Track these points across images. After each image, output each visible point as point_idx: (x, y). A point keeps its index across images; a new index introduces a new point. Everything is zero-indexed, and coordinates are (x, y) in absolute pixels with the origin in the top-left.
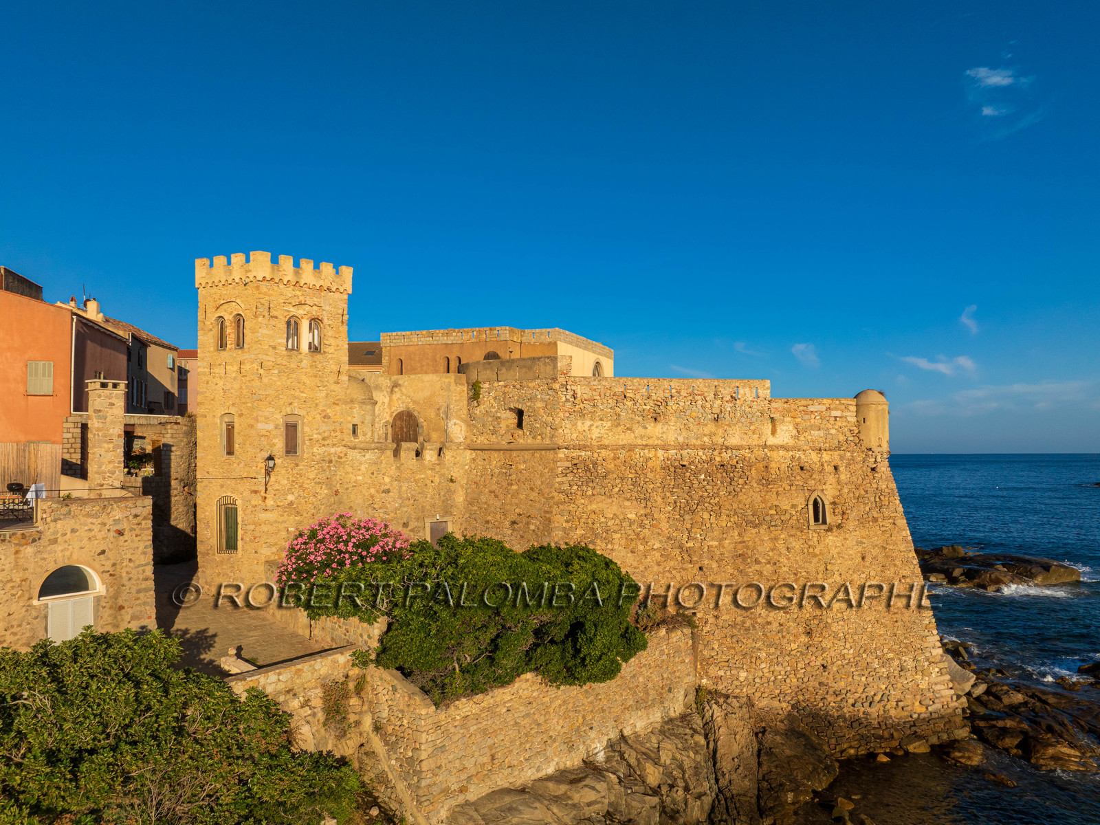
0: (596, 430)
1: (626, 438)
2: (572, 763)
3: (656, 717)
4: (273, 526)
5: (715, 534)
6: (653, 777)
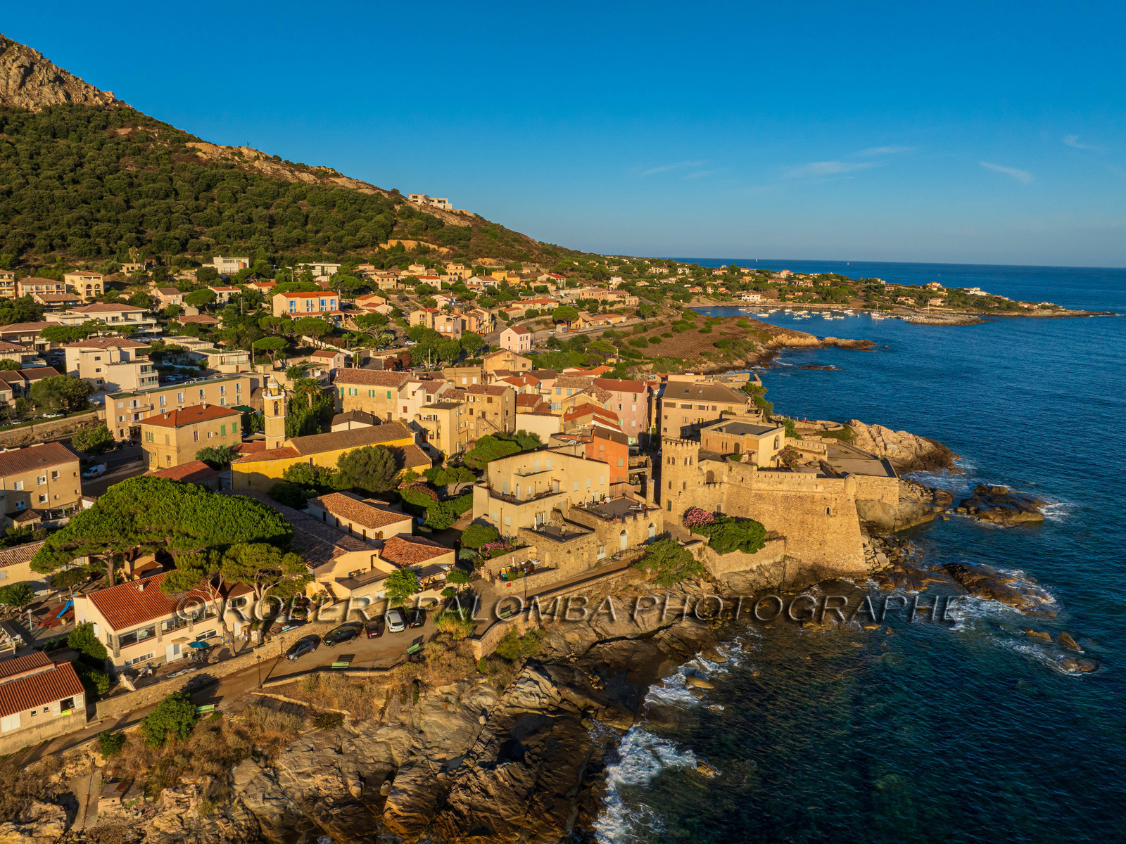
0: (763, 486)
1: (771, 488)
2: (748, 569)
3: (771, 561)
4: (679, 508)
5: (795, 516)
6: (767, 574)
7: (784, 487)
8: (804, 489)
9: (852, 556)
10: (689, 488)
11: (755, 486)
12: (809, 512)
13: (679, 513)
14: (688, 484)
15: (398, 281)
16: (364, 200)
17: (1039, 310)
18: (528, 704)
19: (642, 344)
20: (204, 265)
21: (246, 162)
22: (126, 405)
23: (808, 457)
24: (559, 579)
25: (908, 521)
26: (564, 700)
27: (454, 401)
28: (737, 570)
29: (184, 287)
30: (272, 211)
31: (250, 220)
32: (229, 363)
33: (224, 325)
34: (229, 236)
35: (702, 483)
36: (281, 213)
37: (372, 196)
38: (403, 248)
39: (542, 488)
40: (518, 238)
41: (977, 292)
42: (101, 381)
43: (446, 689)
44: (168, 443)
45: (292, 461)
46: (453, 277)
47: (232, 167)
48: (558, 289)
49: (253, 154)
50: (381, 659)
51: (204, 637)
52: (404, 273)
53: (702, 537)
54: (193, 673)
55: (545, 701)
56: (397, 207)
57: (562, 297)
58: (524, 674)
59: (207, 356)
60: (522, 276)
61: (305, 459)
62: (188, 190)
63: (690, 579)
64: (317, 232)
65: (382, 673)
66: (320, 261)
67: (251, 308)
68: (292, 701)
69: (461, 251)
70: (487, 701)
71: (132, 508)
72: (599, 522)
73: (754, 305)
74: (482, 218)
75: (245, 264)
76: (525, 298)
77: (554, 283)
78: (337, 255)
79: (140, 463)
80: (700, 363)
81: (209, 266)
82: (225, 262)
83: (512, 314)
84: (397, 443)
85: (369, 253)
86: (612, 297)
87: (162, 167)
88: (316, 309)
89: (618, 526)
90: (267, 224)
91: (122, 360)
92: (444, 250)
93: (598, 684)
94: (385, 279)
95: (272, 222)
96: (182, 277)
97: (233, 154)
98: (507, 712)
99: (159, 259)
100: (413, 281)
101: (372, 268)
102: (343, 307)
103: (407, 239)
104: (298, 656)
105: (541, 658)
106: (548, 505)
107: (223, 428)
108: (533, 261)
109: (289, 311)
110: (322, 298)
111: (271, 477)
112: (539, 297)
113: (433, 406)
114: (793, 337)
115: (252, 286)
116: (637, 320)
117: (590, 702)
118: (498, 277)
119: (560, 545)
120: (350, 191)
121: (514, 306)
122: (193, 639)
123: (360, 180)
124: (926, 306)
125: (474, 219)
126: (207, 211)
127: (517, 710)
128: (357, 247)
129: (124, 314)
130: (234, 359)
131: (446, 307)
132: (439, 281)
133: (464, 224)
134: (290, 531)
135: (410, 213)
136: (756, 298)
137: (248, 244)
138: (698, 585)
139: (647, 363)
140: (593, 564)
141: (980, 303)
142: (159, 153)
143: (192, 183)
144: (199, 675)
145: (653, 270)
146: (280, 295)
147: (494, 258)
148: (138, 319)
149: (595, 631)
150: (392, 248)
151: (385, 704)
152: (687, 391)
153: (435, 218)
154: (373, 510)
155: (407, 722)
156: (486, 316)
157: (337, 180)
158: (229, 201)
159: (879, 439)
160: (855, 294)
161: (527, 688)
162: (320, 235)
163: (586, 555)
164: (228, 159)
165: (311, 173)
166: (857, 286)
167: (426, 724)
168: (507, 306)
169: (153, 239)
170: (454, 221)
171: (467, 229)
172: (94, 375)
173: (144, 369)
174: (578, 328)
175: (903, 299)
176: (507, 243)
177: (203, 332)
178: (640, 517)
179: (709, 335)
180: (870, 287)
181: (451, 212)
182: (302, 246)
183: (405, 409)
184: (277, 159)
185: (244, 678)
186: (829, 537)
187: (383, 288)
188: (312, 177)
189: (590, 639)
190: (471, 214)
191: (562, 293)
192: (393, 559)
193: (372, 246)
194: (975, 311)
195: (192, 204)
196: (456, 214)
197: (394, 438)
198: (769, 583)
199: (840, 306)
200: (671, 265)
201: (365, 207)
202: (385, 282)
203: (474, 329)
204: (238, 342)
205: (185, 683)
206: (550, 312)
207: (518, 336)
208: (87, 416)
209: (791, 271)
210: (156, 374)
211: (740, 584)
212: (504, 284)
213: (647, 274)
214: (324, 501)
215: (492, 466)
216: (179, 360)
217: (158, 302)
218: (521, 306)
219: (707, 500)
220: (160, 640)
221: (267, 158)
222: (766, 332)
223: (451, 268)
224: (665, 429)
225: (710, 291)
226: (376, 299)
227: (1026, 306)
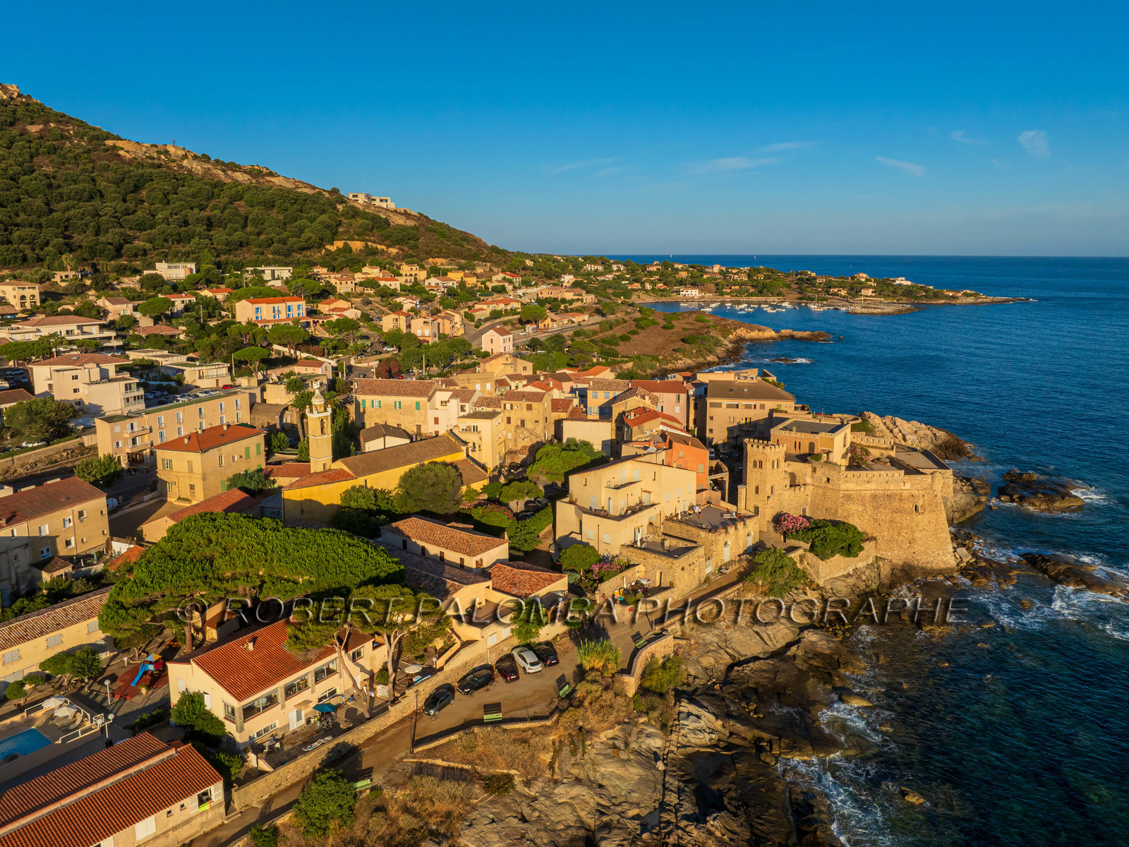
0: (851, 486)
1: (859, 488)
2: (845, 573)
3: (865, 563)
4: (768, 513)
5: (885, 515)
6: (864, 578)
7: (872, 486)
8: (892, 488)
9: (941, 553)
10: (776, 492)
11: (844, 486)
12: (897, 511)
13: (767, 519)
14: (776, 488)
15: (356, 284)
16: (305, 200)
17: (964, 298)
18: (698, 742)
19: (612, 341)
20: (146, 272)
21: (174, 161)
22: (123, 429)
23: (875, 453)
24: (676, 598)
25: (964, 512)
26: (731, 734)
27: (490, 410)
28: (836, 575)
29: (131, 296)
30: (207, 213)
31: (186, 223)
32: (208, 377)
33: (187, 335)
34: (166, 240)
35: (788, 486)
36: (219, 214)
37: (313, 195)
38: (350, 250)
39: (633, 502)
40: (466, 237)
41: (902, 281)
42: (79, 402)
43: (610, 733)
44: (191, 470)
45: (346, 485)
46: (409, 278)
47: (159, 166)
48: (515, 288)
49: (181, 153)
50: (532, 706)
51: (325, 697)
52: (359, 277)
53: (801, 543)
54: (329, 744)
55: (713, 736)
56: (340, 207)
57: (520, 297)
58: (682, 709)
59: (183, 371)
60: (476, 275)
61: (359, 481)
62: (115, 192)
63: (797, 589)
64: (259, 234)
65: (543, 723)
66: (268, 264)
67: (210, 316)
68: (452, 764)
69: (410, 252)
70: (656, 743)
71: (208, 552)
72: (703, 534)
73: (693, 300)
74: (426, 217)
75: (191, 270)
76: (485, 298)
77: (510, 282)
78: (284, 258)
79: (154, 494)
80: (677, 359)
81: (154, 272)
82: (169, 267)
83: (478, 315)
84: (448, 459)
85: (317, 255)
86: (569, 296)
87: (81, 167)
88: (283, 316)
89: (721, 537)
90: (205, 227)
91: (102, 378)
92: (394, 251)
93: (756, 712)
94: (344, 282)
95: (210, 224)
96: (124, 286)
97: (159, 153)
98: (680, 754)
99: (94, 266)
100: (371, 283)
101: (325, 270)
102: (311, 313)
103: (352, 240)
104: (439, 710)
105: (685, 688)
106: (643, 518)
107: (247, 449)
108: (484, 261)
109: (254, 319)
110: (289, 304)
111: (325, 503)
112: (496, 296)
113: (469, 416)
114: (752, 330)
115: (206, 293)
116: (598, 318)
117: (758, 733)
118: (455, 277)
119: (675, 561)
120: (289, 191)
121: (477, 307)
122: (315, 702)
123: (297, 180)
124: (858, 296)
125: (419, 219)
126: (139, 213)
127: (689, 750)
128: (303, 249)
129: (80, 327)
130: (214, 372)
131: (412, 310)
132: (398, 283)
133: (411, 223)
134: (402, 567)
135: (354, 213)
136: (694, 293)
137: (187, 248)
138: (806, 594)
139: (627, 362)
140: (703, 580)
141: (908, 292)
142: (77, 151)
143: (117, 183)
144: (337, 745)
145: (588, 267)
146: (244, 302)
147: (443, 257)
148: (95, 332)
149: (728, 653)
150: (339, 249)
151: (553, 758)
152: (732, 390)
153: (381, 218)
154: (465, 535)
155: (581, 776)
156: (457, 318)
157: (273, 179)
158: (161, 202)
159: (896, 430)
160: (788, 286)
161: (691, 724)
162: (262, 237)
163: (697, 571)
164: (153, 158)
165: (245, 172)
166: (790, 279)
167: (603, 776)
168: (470, 308)
169: (84, 244)
170: (400, 221)
171: (415, 228)
172: (72, 397)
173: (128, 387)
174: (546, 328)
175: (836, 290)
176: (455, 242)
177: (169, 343)
178: (740, 525)
179: (672, 331)
180: (802, 279)
181: (396, 211)
182: (245, 249)
183: (436, 421)
184: (205, 158)
185: (386, 742)
186: (918, 535)
187: (342, 291)
188: (247, 177)
189: (724, 662)
190: (414, 213)
191: (520, 292)
192: (507, 589)
193: (319, 248)
194: (904, 300)
195: (121, 206)
196: (400, 213)
197: (445, 453)
198: (867, 586)
199: (776, 299)
200: (604, 261)
201: (307, 207)
202: (343, 285)
203: (448, 331)
204: (212, 354)
205: (324, 756)
206: (513, 312)
207: (502, 338)
208: (72, 443)
209: (722, 265)
210: (141, 392)
211: (842, 589)
212: (462, 284)
213: (582, 271)
214: (401, 528)
215: (574, 479)
216: (151, 376)
217: (106, 313)
218: (485, 307)
219: (794, 503)
220: (283, 707)
221: (195, 157)
222: (725, 326)
223: (405, 269)
224: (711, 431)
225: (648, 287)
226: (341, 304)
227: (951, 294)
